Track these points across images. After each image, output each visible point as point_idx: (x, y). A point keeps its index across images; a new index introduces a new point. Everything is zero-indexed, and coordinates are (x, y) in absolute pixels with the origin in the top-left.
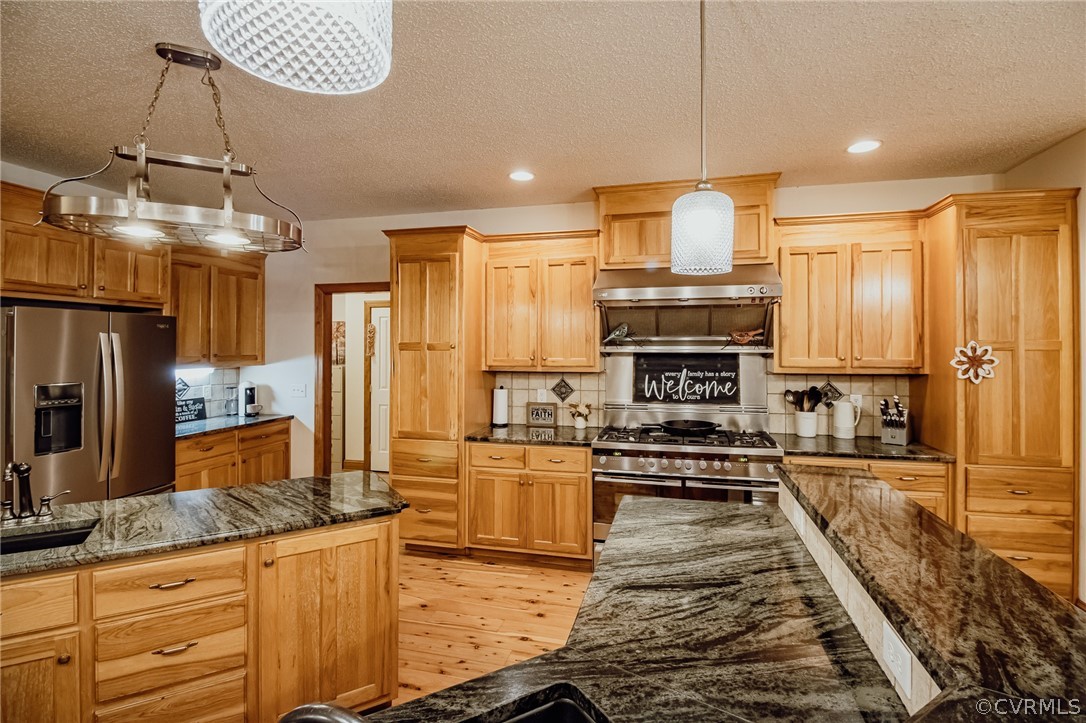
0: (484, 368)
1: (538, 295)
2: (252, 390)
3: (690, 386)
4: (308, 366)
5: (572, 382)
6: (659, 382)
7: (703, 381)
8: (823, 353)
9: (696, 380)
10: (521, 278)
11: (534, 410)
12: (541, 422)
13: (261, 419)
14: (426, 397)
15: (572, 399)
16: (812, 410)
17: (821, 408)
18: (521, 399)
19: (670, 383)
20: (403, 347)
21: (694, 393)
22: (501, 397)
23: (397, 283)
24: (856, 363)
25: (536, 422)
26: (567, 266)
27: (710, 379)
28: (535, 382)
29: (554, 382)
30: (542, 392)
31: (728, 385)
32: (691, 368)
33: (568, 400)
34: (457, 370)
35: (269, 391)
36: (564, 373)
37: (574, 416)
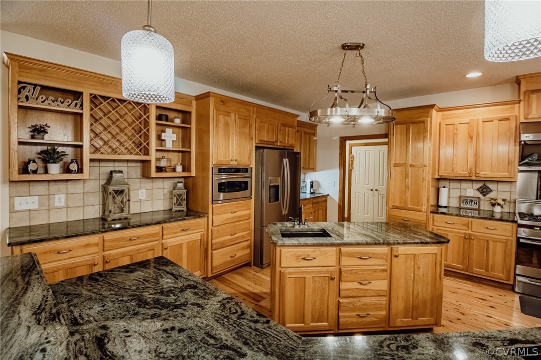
0: (437, 177)
1: (474, 138)
2: (312, 182)
4: (336, 173)
5: (492, 186)
10: (463, 131)
11: (464, 199)
12: (469, 206)
13: (317, 195)
14: (408, 190)
15: (492, 195)
18: (455, 193)
20: (396, 165)
22: (444, 192)
23: (393, 135)
25: (465, 206)
26: (496, 122)
28: (464, 185)
29: (479, 185)
30: (471, 191)
33: (488, 196)
34: (428, 176)
35: (318, 183)
36: (485, 181)
37: (493, 205)
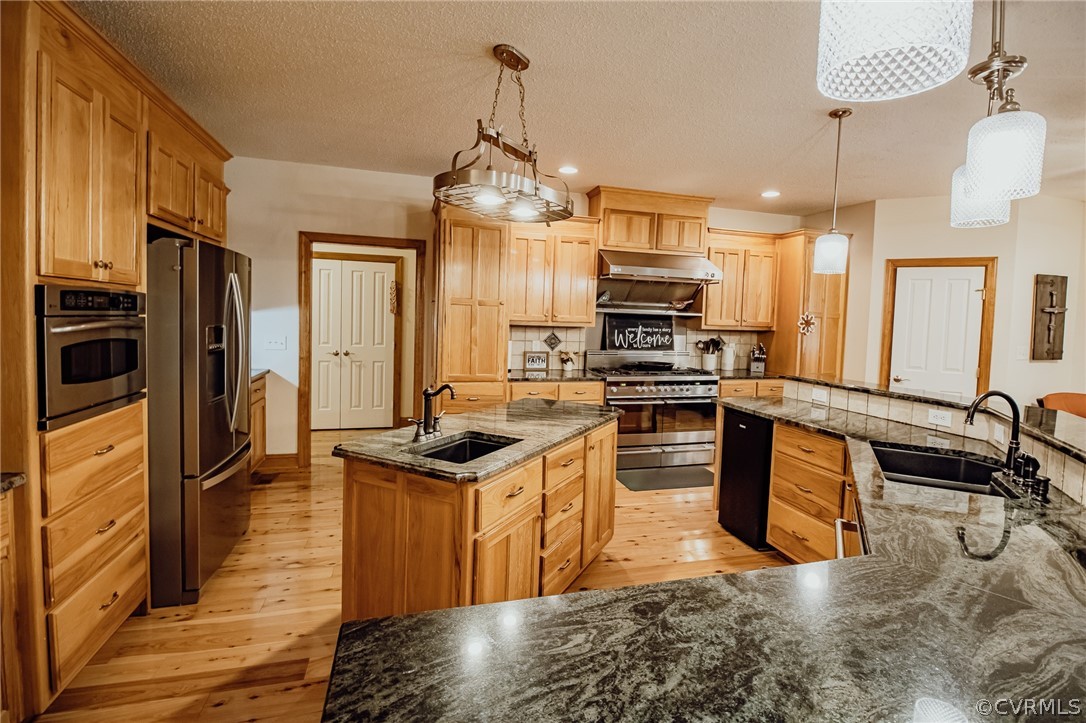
3: (644, 338)
5: (560, 335)
6: (624, 336)
7: (651, 334)
8: (728, 317)
9: (647, 333)
11: (529, 357)
12: (536, 366)
15: (561, 347)
16: (713, 353)
18: (520, 348)
19: (632, 336)
21: (647, 343)
24: (744, 324)
25: (532, 366)
26: (575, 244)
27: (657, 333)
28: (531, 334)
29: (546, 334)
30: (537, 342)
31: (667, 337)
32: (645, 326)
33: (557, 349)
36: (553, 327)
37: (564, 361)
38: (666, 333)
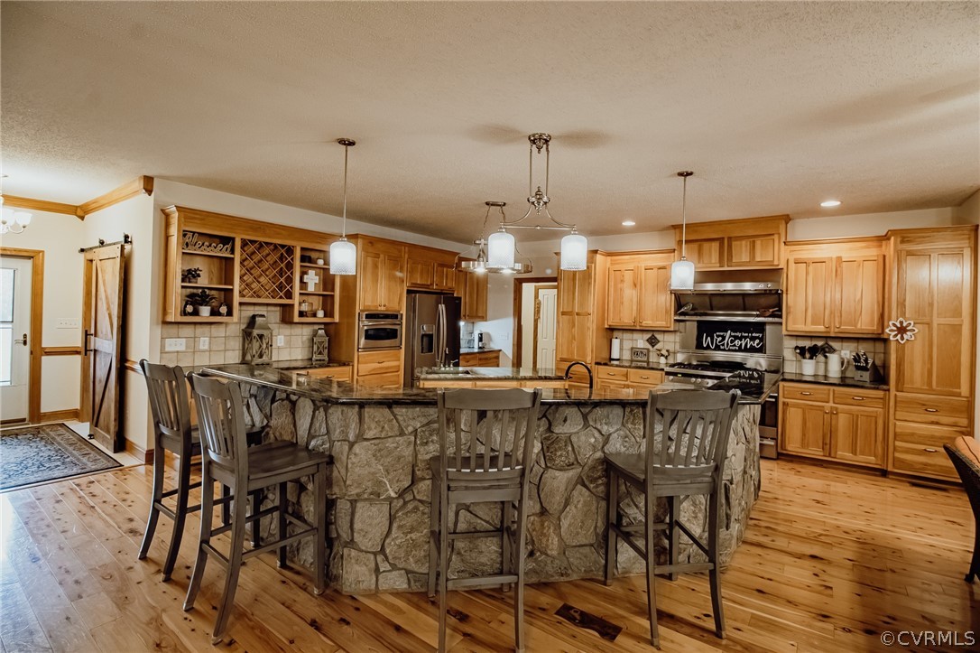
0: (606, 326)
1: (638, 286)
2: (481, 334)
3: (732, 341)
4: (509, 323)
5: (659, 336)
6: (712, 338)
7: (740, 339)
8: (814, 323)
9: (736, 338)
10: (628, 276)
11: (635, 351)
12: (639, 359)
13: (486, 350)
14: (575, 340)
15: (658, 346)
16: (811, 358)
17: (821, 358)
18: (628, 345)
19: (720, 339)
20: (563, 313)
21: (735, 345)
22: (616, 343)
24: (837, 330)
25: (636, 358)
26: (655, 270)
27: (746, 338)
28: (636, 336)
29: (648, 336)
30: (641, 342)
31: (757, 341)
32: (733, 330)
33: (656, 347)
34: (592, 324)
35: (488, 335)
36: (653, 331)
37: (659, 356)
38: (757, 338)
